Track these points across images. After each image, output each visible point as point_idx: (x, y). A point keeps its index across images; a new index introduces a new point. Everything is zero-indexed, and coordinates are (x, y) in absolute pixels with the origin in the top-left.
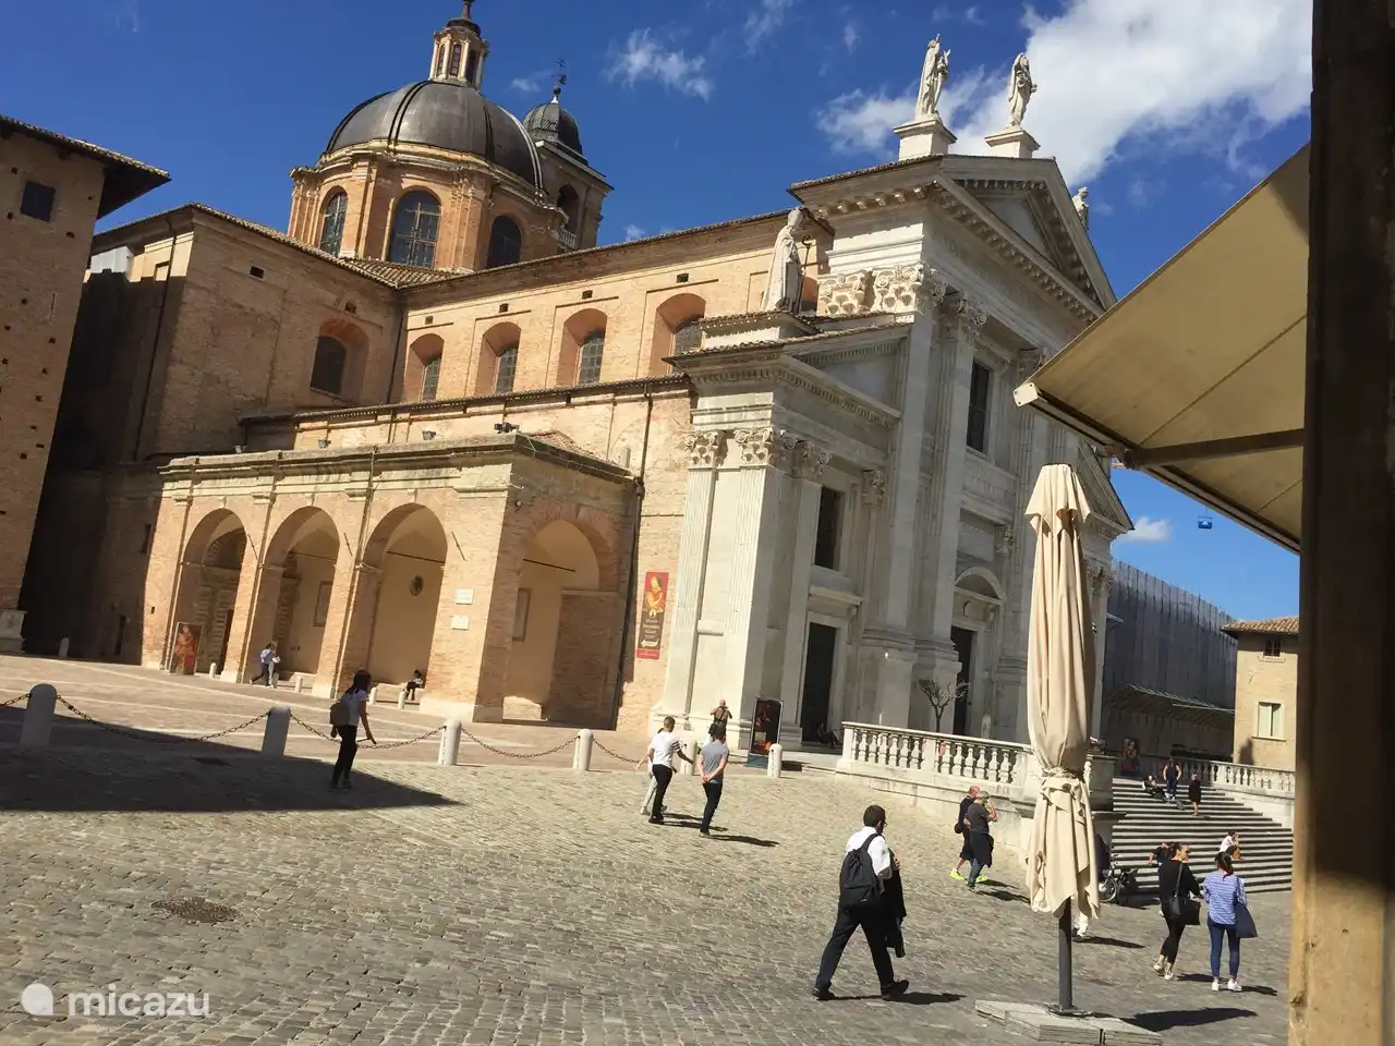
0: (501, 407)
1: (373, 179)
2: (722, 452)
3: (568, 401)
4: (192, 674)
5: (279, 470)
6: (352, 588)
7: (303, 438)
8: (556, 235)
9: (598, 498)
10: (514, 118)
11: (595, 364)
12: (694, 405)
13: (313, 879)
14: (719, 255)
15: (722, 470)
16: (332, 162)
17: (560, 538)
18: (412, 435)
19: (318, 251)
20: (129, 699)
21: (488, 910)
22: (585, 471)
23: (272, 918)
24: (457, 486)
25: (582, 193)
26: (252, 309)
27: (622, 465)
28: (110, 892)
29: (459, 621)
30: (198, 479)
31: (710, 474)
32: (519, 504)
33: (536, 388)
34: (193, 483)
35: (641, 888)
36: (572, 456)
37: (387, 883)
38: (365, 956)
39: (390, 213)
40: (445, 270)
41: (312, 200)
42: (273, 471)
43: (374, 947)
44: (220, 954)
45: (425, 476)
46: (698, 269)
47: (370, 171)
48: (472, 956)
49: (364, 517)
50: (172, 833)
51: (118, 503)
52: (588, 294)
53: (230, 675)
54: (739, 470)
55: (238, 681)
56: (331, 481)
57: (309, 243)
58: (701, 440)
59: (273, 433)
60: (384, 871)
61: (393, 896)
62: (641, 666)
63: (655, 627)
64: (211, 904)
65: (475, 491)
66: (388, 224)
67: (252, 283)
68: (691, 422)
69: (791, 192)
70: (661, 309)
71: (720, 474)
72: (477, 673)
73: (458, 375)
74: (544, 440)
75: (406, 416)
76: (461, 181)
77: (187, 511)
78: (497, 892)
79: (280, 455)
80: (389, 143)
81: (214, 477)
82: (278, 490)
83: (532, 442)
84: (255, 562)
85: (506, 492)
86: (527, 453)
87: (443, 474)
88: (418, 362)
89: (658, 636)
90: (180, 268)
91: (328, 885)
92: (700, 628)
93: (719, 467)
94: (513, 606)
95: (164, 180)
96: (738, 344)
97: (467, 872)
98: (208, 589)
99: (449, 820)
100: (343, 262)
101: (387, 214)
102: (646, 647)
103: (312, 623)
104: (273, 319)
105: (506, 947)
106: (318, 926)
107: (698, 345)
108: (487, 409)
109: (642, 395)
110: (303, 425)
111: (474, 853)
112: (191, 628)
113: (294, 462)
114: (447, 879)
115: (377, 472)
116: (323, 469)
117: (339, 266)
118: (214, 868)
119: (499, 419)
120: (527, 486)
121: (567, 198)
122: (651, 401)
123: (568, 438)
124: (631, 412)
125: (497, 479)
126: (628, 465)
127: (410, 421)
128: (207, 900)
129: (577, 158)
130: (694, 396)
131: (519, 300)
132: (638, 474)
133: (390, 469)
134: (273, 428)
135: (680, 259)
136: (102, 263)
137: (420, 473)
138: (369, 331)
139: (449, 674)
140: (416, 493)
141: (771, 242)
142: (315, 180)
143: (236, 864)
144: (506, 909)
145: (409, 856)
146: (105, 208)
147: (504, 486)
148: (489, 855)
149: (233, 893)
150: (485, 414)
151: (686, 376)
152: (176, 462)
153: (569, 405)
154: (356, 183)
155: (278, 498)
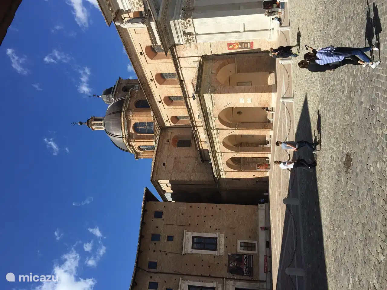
0: (188, 99)
1: (134, 140)
2: (190, 34)
3: (183, 81)
4: (270, 164)
5: (214, 152)
6: (243, 130)
7: (204, 147)
8: (137, 91)
9: (209, 68)
10: (109, 107)
11: (170, 75)
12: (178, 45)
13: (335, 133)
14: (133, 44)
15: (195, 33)
16: (132, 150)
17: (222, 76)
18: (199, 121)
19: (155, 150)
20: (280, 179)
21: (343, 85)
22: (202, 73)
23: (349, 144)
24: (212, 107)
25: (123, 86)
26: (174, 164)
27: (198, 63)
28: (343, 184)
29: (249, 101)
30: (219, 170)
31: (197, 36)
32: (214, 90)
33: (181, 90)
34: (220, 171)
35: (331, 39)
36: (198, 78)
37: (335, 114)
38: (361, 119)
39: (141, 135)
40: (153, 119)
41: (142, 154)
42: (215, 153)
43: (358, 116)
44: (362, 157)
45: (210, 116)
46: (138, 50)
47: (132, 141)
48: (359, 89)
49: (223, 130)
50: (323, 169)
51: (228, 187)
52: (151, 80)
53: (269, 156)
54: (194, 27)
55: (271, 153)
56: (215, 139)
57: (154, 153)
58: (187, 40)
59: (204, 154)
60: (331, 115)
61: (339, 112)
62: (256, 47)
63: (244, 44)
64: (346, 159)
65: (212, 102)
66: (144, 135)
67: (167, 165)
68: (183, 44)
69: (110, 25)
70: (151, 58)
71: (196, 33)
72: (263, 94)
73: (180, 111)
74: (195, 86)
75: (194, 123)
76: (129, 118)
77: (228, 172)
78: (336, 83)
79: (210, 152)
80: (123, 138)
81: (218, 167)
82: (219, 151)
83: (196, 89)
84: (239, 154)
85: (212, 94)
86: (200, 90)
87: (209, 112)
88: (179, 122)
89: (246, 43)
90: (167, 182)
91: (337, 130)
92: (243, 31)
93: (194, 34)
94: (243, 87)
95: (147, 188)
96: (158, 34)
97: (329, 91)
98: (247, 163)
99: (312, 98)
100: (157, 145)
101: (142, 135)
102: (250, 46)
103: (253, 138)
104: (175, 159)
105: (355, 79)
106: (351, 132)
107: (160, 46)
108: (189, 103)
109: (177, 60)
110: (201, 148)
111: (323, 90)
112: (258, 166)
113: (211, 149)
114: (333, 97)
115: (211, 128)
116: (212, 142)
117: (158, 145)
118: (333, 159)
119: (191, 99)
120: (209, 89)
121: (126, 89)
122: (179, 58)
123: (193, 79)
124: (183, 63)
125: (208, 97)
126: (198, 61)
127: (195, 122)
128: (344, 160)
129: (114, 88)
130: (175, 45)
131: (157, 98)
132: (200, 57)
133: (210, 125)
134: (203, 154)
135: (136, 55)
136: (169, 199)
137: (209, 117)
138: (173, 135)
139: (264, 101)
140: (215, 118)
141: (125, 29)
142: (137, 154)
143: (331, 153)
144: (342, 80)
145: (325, 108)
146: (156, 200)
147: (210, 95)
148: (323, 86)
149: (341, 153)
150: (190, 103)
151: (170, 49)
152: (216, 176)
153: (184, 80)
154: (136, 144)
155: (221, 151)
